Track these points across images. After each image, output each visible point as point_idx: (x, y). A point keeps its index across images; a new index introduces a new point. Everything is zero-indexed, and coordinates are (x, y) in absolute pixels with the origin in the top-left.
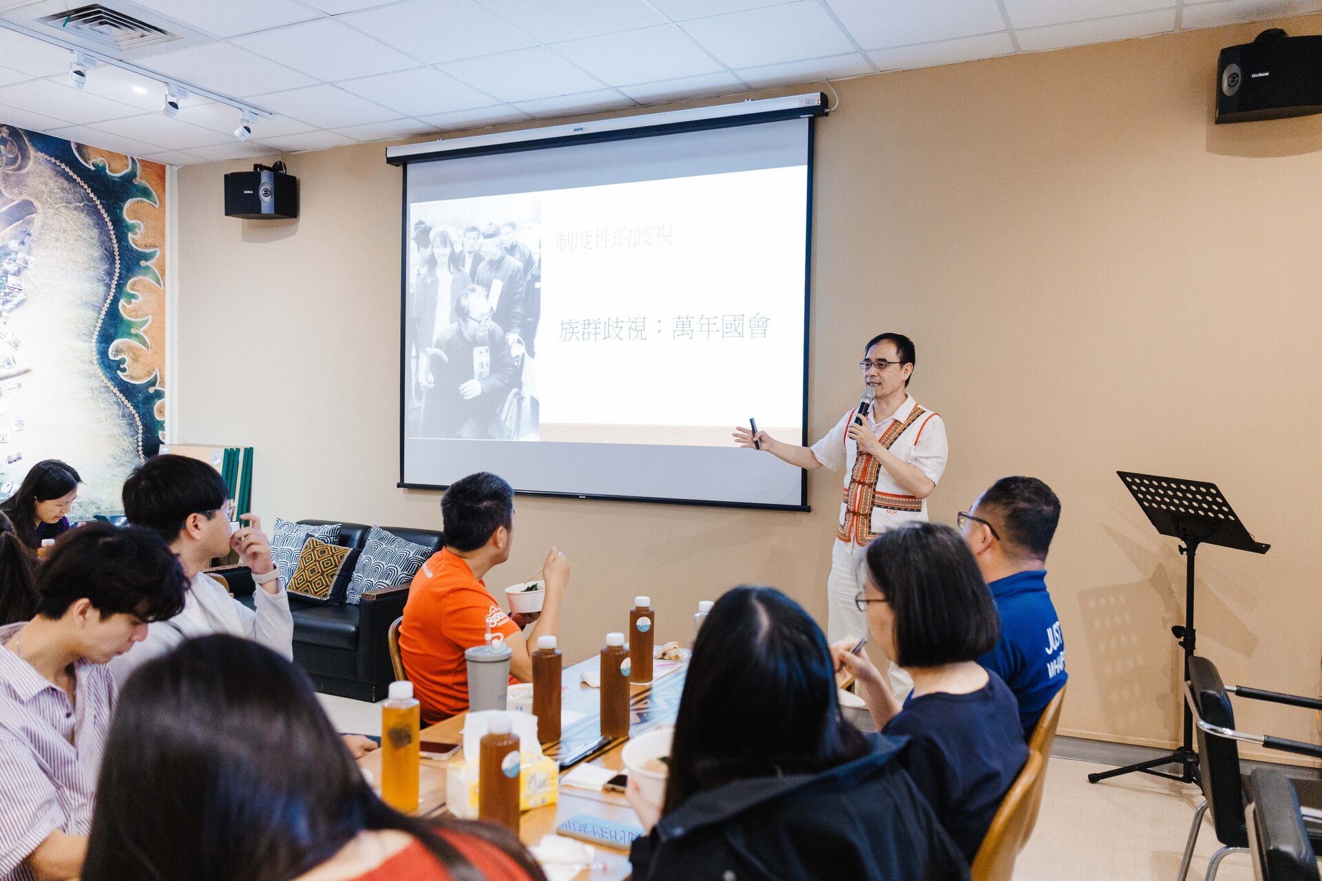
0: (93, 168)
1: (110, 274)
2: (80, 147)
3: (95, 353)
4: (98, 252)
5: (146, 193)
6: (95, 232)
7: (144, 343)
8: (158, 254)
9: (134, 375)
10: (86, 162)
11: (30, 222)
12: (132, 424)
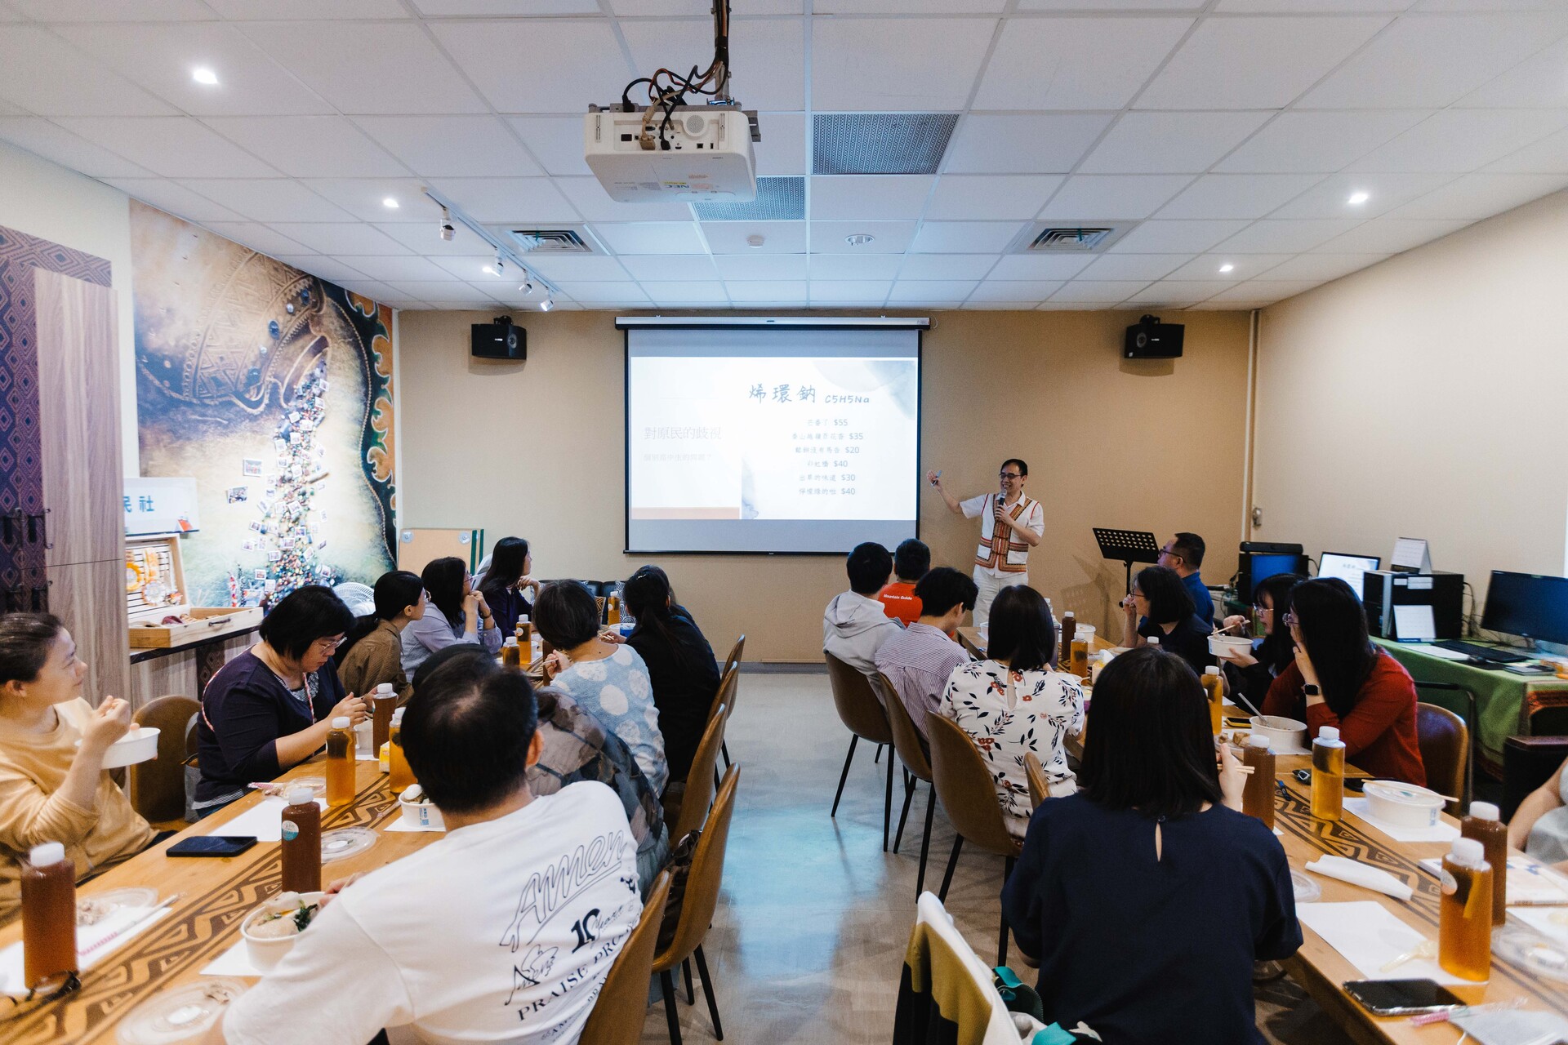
0: (356, 310)
1: (366, 395)
2: (349, 293)
3: (360, 459)
4: (359, 379)
5: (383, 332)
6: (358, 362)
7: (384, 450)
8: (390, 379)
9: (381, 475)
10: (353, 304)
11: (325, 354)
12: (380, 514)
